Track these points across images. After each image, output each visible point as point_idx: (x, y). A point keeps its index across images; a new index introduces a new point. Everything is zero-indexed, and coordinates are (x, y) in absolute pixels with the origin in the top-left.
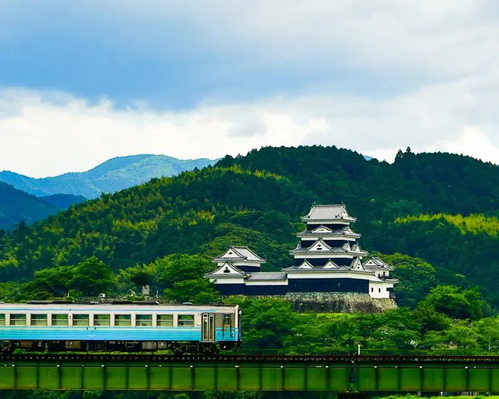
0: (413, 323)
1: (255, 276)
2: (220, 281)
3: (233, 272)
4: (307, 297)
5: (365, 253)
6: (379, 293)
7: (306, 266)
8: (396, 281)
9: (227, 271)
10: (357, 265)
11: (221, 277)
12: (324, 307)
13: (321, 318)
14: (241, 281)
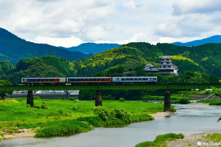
0: (185, 77)
1: (152, 69)
2: (146, 70)
3: (148, 68)
4: (163, 73)
5: (173, 64)
6: (175, 72)
7: (162, 67)
8: (178, 69)
9: (147, 68)
10: (172, 67)
11: (146, 69)
12: (166, 75)
13: (166, 77)
14: (150, 70)
